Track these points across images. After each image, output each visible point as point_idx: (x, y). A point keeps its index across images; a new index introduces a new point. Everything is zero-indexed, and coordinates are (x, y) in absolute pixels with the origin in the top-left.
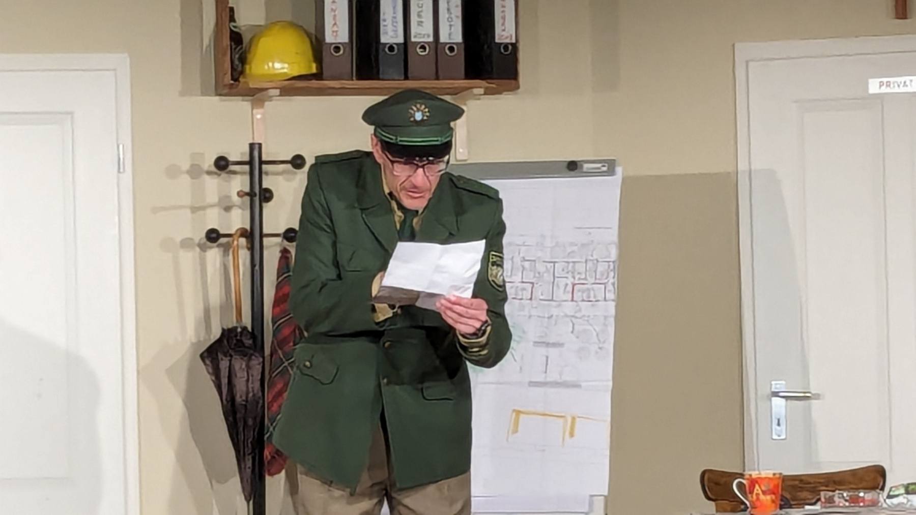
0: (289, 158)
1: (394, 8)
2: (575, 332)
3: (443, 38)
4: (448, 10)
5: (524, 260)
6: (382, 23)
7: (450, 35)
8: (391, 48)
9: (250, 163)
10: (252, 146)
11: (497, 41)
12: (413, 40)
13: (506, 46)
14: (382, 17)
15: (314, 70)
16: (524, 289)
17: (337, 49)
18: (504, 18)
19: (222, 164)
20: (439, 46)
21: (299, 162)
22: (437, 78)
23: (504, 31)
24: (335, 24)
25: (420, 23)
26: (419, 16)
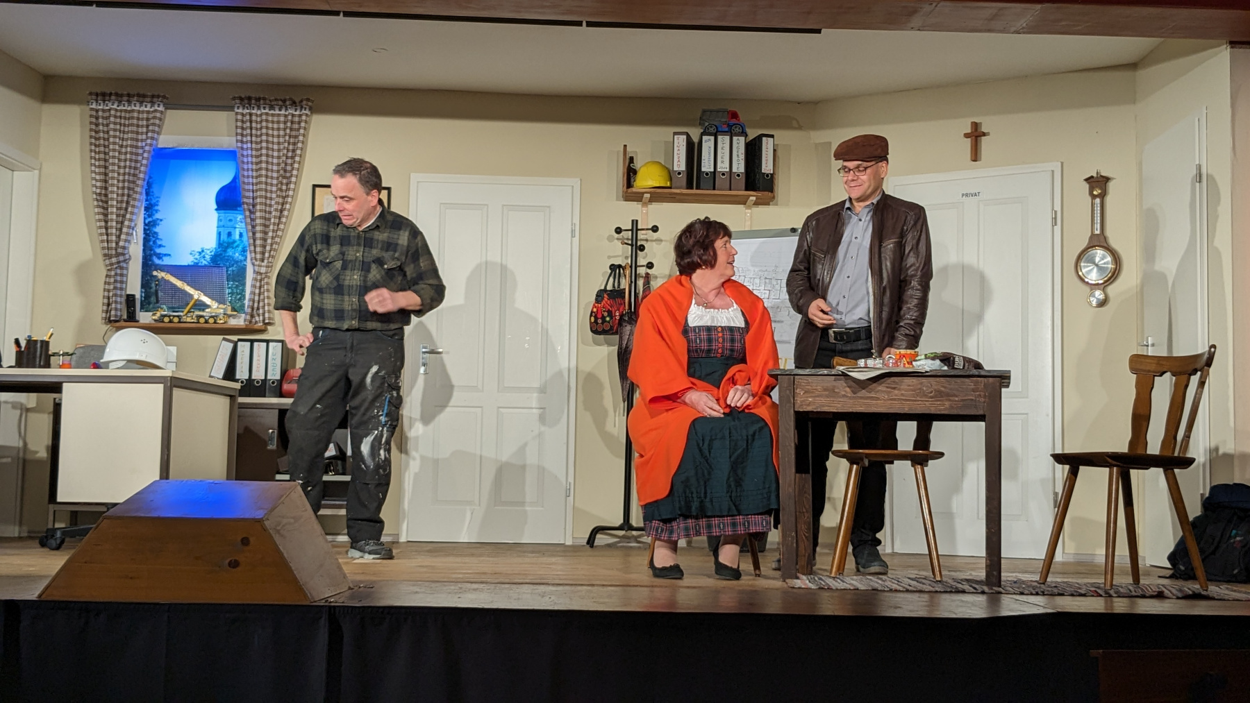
0: (650, 227)
1: (709, 153)
2: (790, 315)
3: (734, 170)
4: (738, 155)
5: (766, 278)
6: (703, 161)
7: (738, 168)
8: (707, 174)
9: (632, 230)
10: (633, 221)
11: (763, 172)
12: (719, 170)
13: (768, 176)
14: (703, 158)
15: (668, 184)
16: (765, 293)
17: (679, 173)
18: (767, 160)
19: (618, 230)
20: (732, 174)
21: (655, 229)
22: (730, 190)
23: (767, 167)
24: (679, 161)
25: (722, 162)
26: (722, 158)
